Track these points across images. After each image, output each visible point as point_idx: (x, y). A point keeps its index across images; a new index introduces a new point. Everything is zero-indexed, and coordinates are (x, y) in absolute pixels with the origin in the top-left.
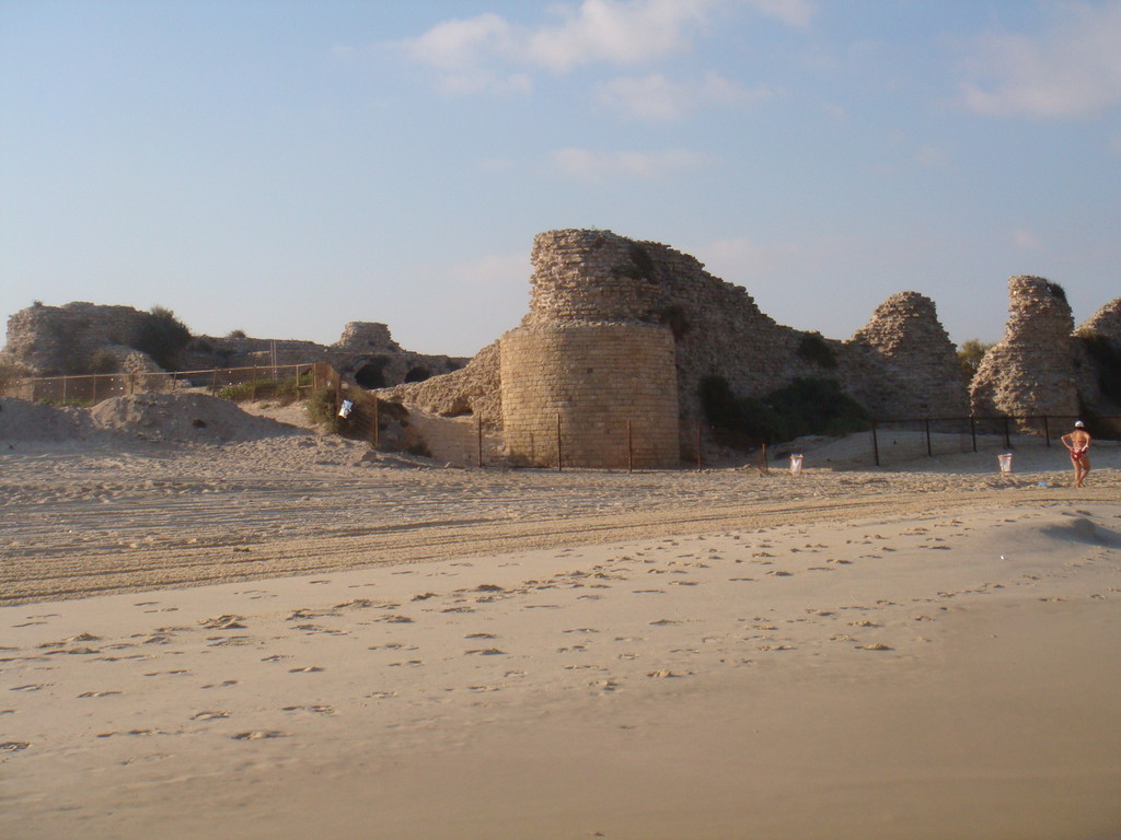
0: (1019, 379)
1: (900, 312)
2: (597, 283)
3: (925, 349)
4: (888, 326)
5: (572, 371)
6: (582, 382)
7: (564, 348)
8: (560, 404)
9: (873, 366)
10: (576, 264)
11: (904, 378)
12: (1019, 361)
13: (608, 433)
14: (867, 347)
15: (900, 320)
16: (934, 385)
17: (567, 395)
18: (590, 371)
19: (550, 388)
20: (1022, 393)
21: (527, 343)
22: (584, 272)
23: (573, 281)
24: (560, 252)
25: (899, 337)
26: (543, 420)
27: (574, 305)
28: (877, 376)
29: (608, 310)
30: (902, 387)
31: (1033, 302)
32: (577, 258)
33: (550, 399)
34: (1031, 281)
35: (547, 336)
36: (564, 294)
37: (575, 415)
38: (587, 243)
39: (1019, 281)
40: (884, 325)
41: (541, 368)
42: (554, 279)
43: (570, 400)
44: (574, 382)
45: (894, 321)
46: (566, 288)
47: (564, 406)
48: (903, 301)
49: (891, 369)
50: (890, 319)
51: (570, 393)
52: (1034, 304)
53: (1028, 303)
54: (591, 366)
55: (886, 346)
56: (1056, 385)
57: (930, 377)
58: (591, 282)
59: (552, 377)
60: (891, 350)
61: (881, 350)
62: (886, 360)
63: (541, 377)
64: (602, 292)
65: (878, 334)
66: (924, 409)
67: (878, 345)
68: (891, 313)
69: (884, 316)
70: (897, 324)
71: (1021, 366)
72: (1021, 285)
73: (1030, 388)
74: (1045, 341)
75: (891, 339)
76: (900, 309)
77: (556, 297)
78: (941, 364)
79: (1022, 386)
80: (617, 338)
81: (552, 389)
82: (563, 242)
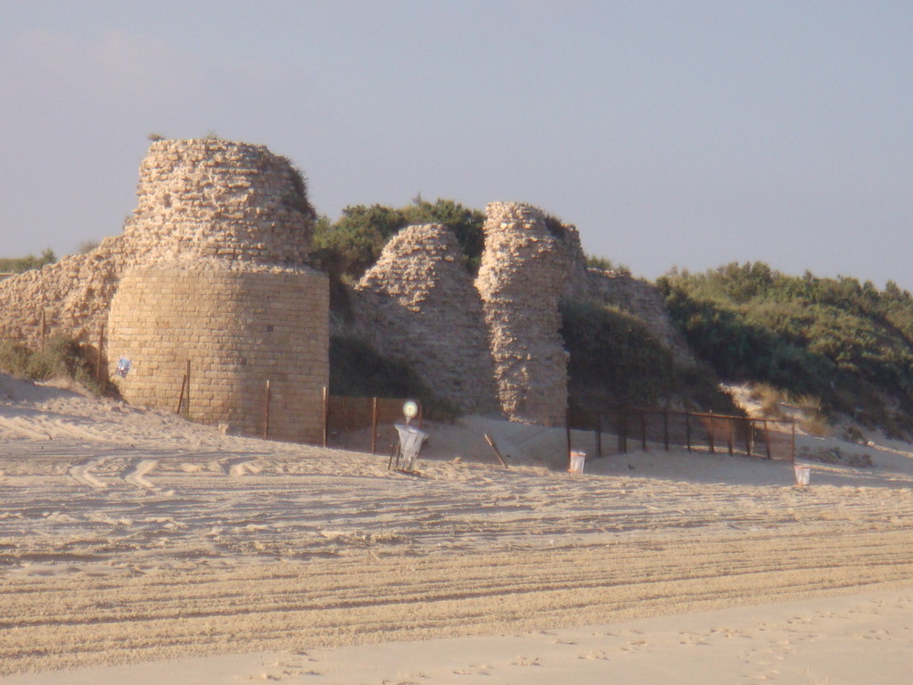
0: (508, 347)
1: (428, 252)
2: (269, 217)
3: (458, 305)
4: (412, 269)
5: (249, 327)
6: (260, 341)
7: (239, 298)
8: (231, 367)
9: (391, 323)
10: (241, 189)
11: (435, 343)
12: (504, 322)
13: (286, 408)
14: (384, 295)
15: (429, 263)
16: (470, 356)
17: (240, 356)
18: (270, 328)
19: (218, 346)
20: (512, 368)
21: (186, 286)
22: (252, 201)
23: (238, 210)
24: (218, 170)
25: (427, 287)
26: (202, 386)
27: (239, 241)
28: (398, 338)
29: (280, 252)
30: (432, 356)
31: (530, 241)
32: (241, 181)
33: (217, 360)
34: (530, 213)
35: (219, 280)
36: (224, 225)
37: (250, 382)
38: (251, 162)
39: (512, 210)
40: (406, 268)
41: (207, 320)
42: (210, 206)
43: (244, 363)
44: (250, 342)
45: (420, 263)
46: (226, 218)
47: (235, 370)
48: (432, 238)
49: (416, 330)
50: (413, 260)
51: (245, 354)
52: (530, 244)
53: (523, 242)
54: (272, 323)
55: (410, 297)
56: (549, 359)
57: (464, 344)
58: (261, 215)
59: (222, 332)
60: (418, 303)
61: (403, 301)
62: (409, 316)
63: (206, 331)
64: (274, 228)
65: (399, 279)
66: (457, 388)
67: (398, 295)
68: (415, 252)
69: (406, 255)
70: (426, 268)
71: (510, 329)
72: (515, 216)
73: (521, 362)
74: (536, 296)
75: (416, 288)
76: (428, 247)
77: (213, 228)
78: (477, 327)
79: (512, 357)
80: (300, 290)
81: (221, 348)
82: (218, 157)
